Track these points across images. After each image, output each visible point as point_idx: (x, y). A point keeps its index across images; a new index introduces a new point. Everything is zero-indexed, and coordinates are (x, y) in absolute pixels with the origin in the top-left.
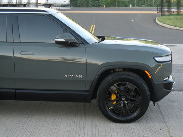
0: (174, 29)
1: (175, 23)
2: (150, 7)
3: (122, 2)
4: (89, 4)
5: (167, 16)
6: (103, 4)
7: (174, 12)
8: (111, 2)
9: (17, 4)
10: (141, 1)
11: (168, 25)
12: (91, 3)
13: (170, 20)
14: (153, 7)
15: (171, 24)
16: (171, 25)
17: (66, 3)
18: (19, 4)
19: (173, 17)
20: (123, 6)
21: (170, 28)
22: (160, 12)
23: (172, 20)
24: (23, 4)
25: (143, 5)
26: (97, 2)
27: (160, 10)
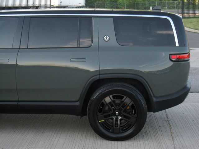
0: (194, 32)
1: (196, 26)
2: (173, 9)
3: (142, 4)
4: (107, 6)
5: (189, 19)
6: (121, 6)
7: (196, 14)
8: (130, 4)
9: (29, 7)
10: (163, 3)
11: (189, 28)
12: (108, 4)
13: (192, 22)
14: (175, 9)
15: (192, 27)
16: (192, 29)
17: (81, 6)
18: (31, 7)
19: (195, 20)
20: (143, 8)
21: (190, 31)
22: (181, 14)
23: (193, 23)
24: (35, 7)
25: (165, 7)
26: (115, 4)
27: (181, 12)
